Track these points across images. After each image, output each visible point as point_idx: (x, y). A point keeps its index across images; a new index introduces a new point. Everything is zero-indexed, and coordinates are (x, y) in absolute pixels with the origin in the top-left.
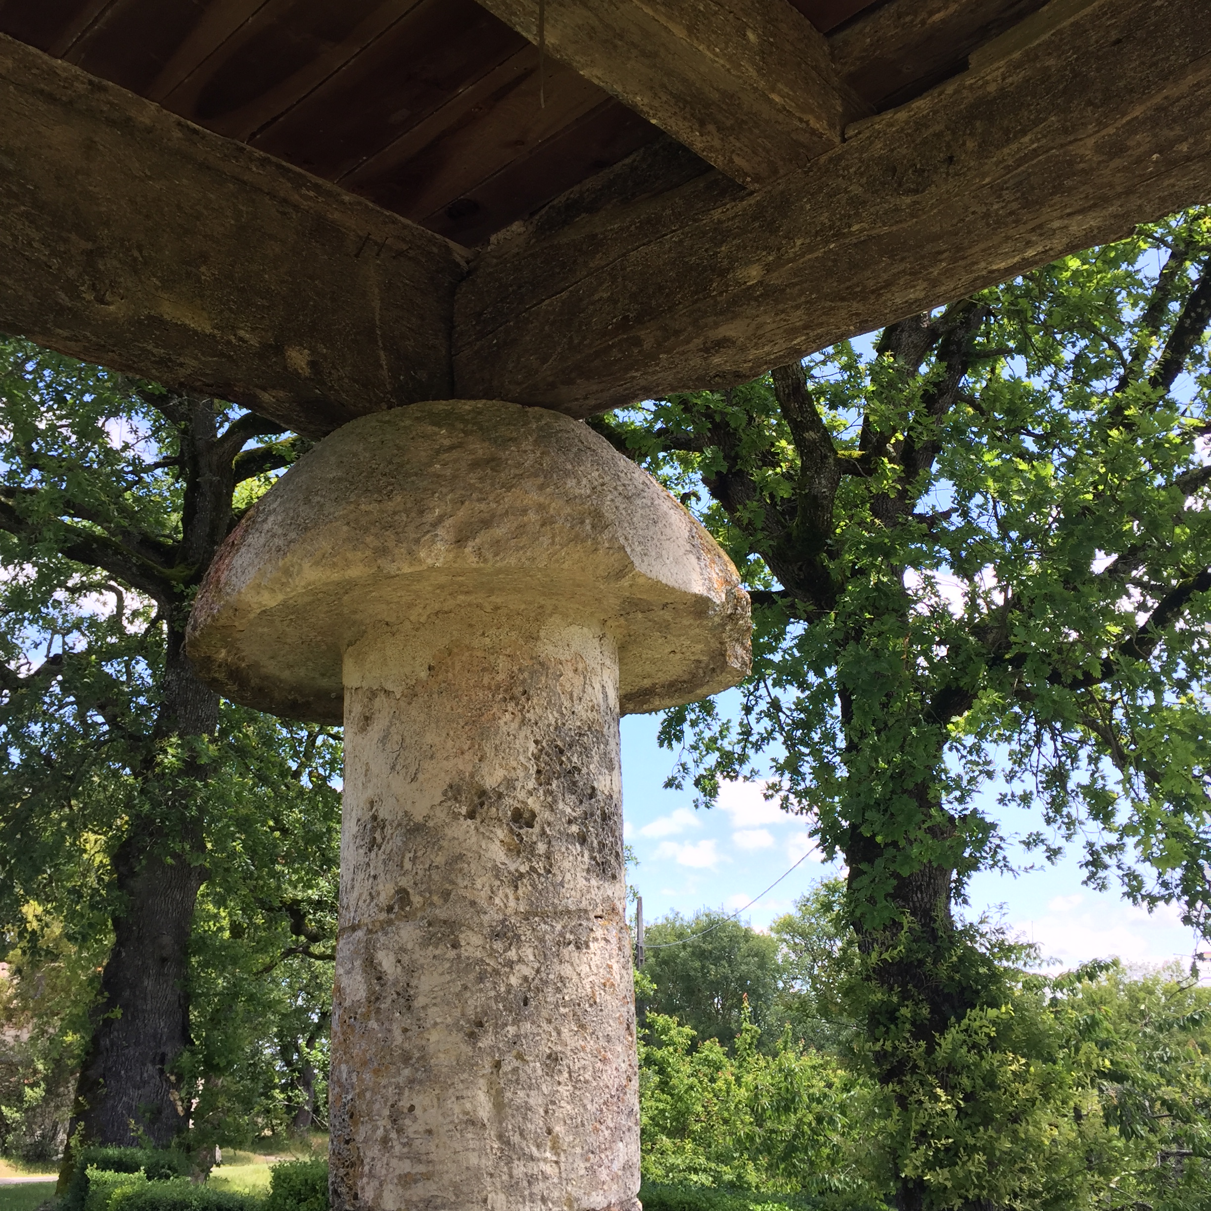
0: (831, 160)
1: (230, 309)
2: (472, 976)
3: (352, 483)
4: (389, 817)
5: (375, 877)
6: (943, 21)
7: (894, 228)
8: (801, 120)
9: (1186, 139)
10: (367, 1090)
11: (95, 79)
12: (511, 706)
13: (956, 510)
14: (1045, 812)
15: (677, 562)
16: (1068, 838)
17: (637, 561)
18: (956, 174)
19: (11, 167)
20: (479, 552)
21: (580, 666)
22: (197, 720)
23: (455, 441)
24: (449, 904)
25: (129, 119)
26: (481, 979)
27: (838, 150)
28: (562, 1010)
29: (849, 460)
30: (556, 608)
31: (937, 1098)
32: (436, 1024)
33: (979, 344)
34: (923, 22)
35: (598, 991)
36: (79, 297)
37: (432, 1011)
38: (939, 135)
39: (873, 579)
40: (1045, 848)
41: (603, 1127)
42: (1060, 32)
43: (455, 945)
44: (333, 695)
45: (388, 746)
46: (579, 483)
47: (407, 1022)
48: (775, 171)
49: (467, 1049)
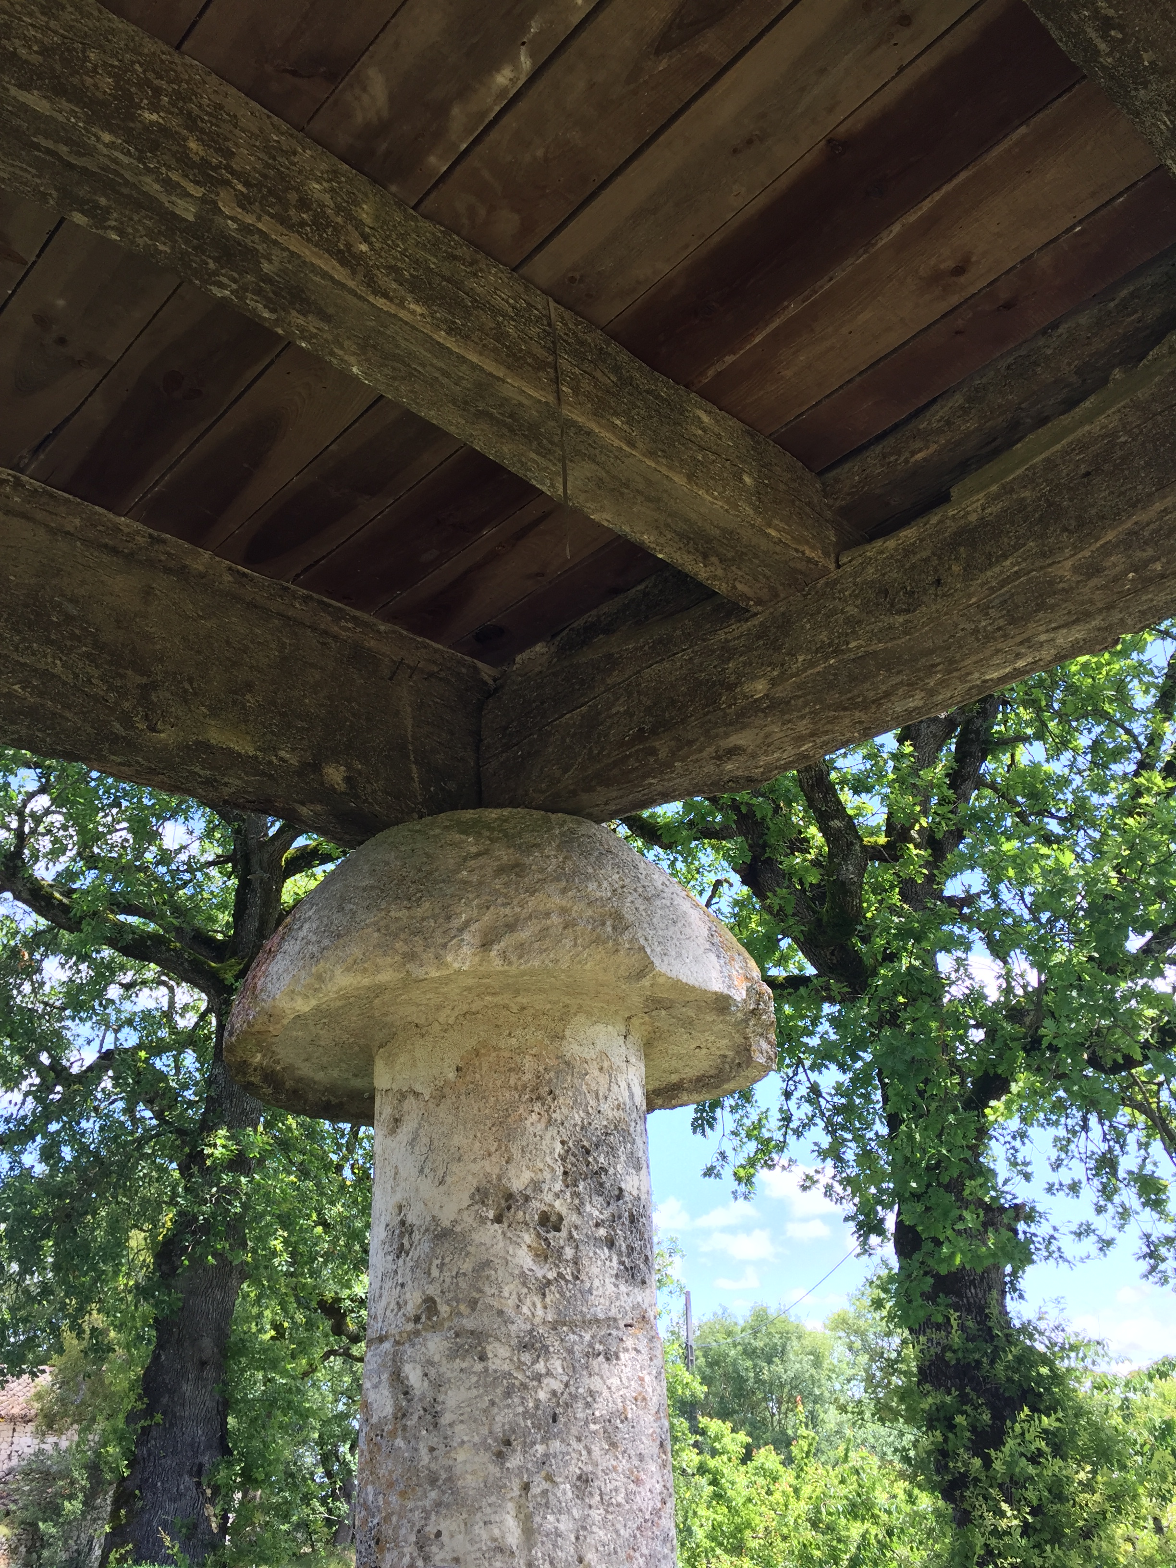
0: (827, 584)
1: (272, 732)
2: (499, 1391)
3: (382, 891)
4: (417, 1222)
5: (403, 1285)
6: (924, 459)
7: (889, 645)
8: (797, 551)
9: (1158, 559)
10: (393, 1513)
11: (155, 533)
12: (537, 1107)
13: (986, 892)
14: (1095, 1200)
15: (696, 960)
16: (1121, 1228)
17: (657, 962)
18: (944, 595)
19: (75, 613)
20: (504, 955)
21: (606, 1064)
22: (242, 1113)
23: (481, 848)
24: (476, 1313)
25: (185, 567)
26: (508, 1394)
27: (833, 576)
28: (593, 1427)
29: (875, 847)
30: (580, 1006)
31: (1002, 1514)
32: (463, 1442)
33: (997, 732)
34: (906, 461)
35: (630, 1406)
36: (132, 726)
37: (459, 1428)
38: (926, 560)
39: (905, 963)
40: (1095, 1238)
41: (637, 1554)
42: (1033, 467)
43: (483, 1358)
44: (366, 1095)
45: (417, 1148)
46: (600, 885)
47: (434, 1441)
48: (776, 595)
49: (494, 1470)
